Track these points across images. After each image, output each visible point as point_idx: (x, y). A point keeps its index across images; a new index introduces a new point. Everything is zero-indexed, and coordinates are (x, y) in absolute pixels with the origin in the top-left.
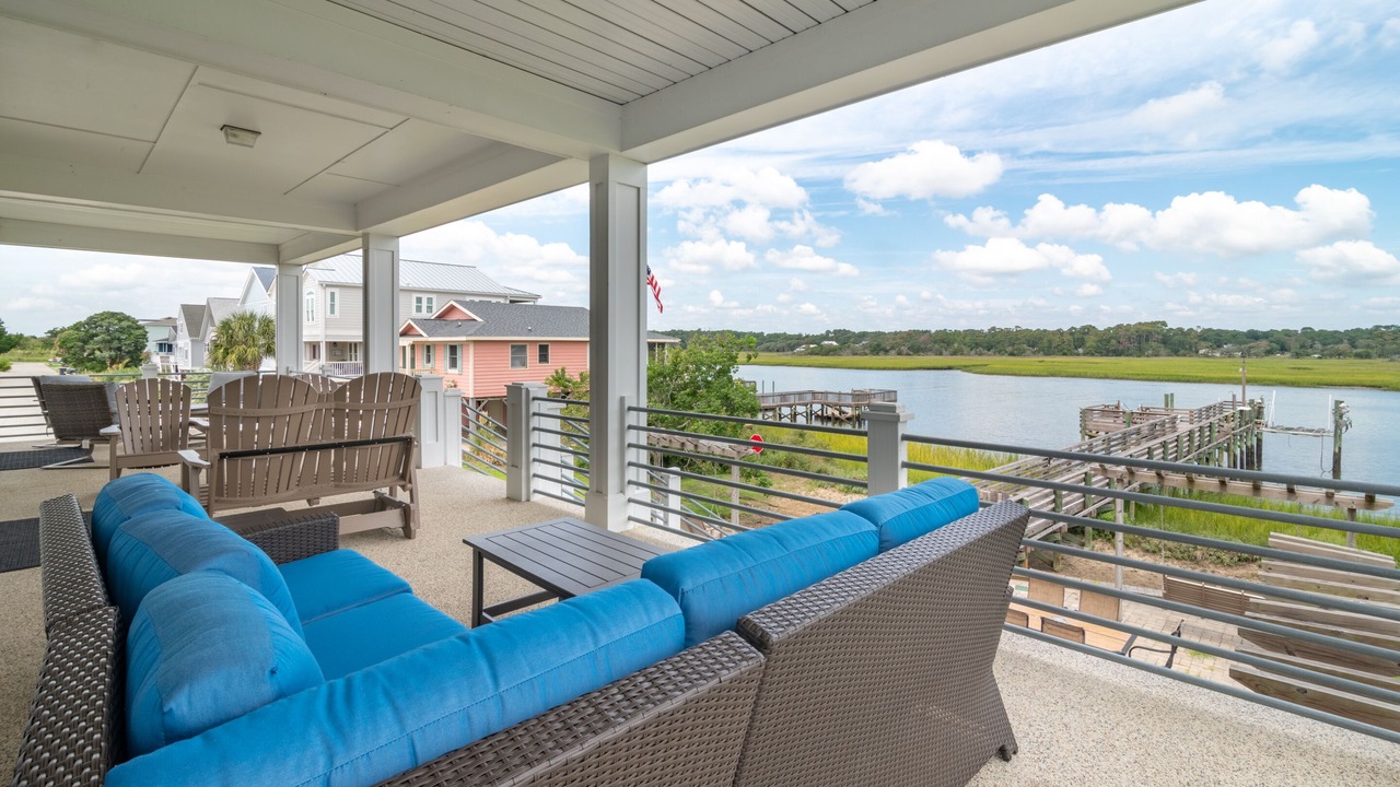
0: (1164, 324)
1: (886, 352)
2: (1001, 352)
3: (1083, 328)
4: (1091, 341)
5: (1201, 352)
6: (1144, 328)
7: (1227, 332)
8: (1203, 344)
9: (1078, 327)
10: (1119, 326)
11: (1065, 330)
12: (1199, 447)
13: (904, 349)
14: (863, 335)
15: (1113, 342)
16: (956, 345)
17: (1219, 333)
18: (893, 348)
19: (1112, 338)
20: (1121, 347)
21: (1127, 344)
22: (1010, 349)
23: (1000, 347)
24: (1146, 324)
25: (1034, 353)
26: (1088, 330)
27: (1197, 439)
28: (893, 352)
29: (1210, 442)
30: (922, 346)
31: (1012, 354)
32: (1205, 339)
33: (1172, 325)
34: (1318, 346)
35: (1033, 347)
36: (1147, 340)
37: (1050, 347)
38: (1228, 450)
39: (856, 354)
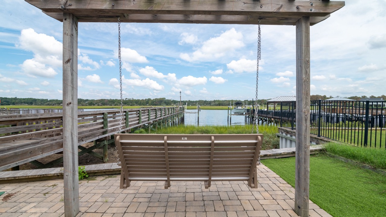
0: (165, 98)
1: (94, 105)
2: (128, 105)
3: (148, 99)
4: (150, 102)
5: (172, 105)
6: (161, 99)
7: (176, 101)
8: (172, 103)
9: (147, 99)
10: (156, 99)
11: (144, 99)
12: (171, 114)
13: (100, 104)
14: (87, 100)
15: (155, 102)
16: (116, 103)
17: (175, 101)
18: (96, 104)
19: (154, 101)
20: (156, 104)
21: (158, 103)
22: (131, 104)
23: (128, 103)
24: (161, 98)
25: (137, 105)
26: (149, 99)
27: (170, 111)
28: (96, 105)
29: (173, 113)
30: (106, 103)
31: (131, 105)
32: (173, 102)
33: (167, 99)
34: (191, 103)
35: (137, 104)
36: (162, 102)
37: (141, 104)
38: (177, 117)
39: (83, 105)
